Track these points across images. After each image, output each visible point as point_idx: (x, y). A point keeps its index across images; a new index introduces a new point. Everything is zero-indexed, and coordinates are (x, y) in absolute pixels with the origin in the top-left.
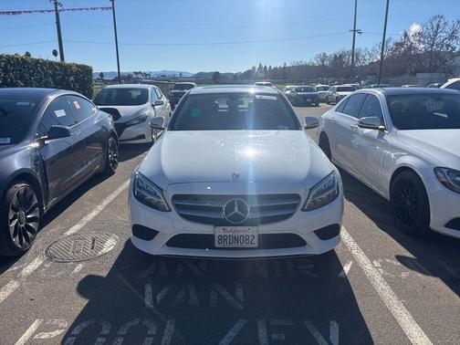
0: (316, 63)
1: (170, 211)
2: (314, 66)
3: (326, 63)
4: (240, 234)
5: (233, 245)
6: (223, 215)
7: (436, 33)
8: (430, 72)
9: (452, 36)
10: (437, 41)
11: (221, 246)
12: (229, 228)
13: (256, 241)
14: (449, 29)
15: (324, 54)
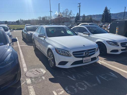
0: (38, 19)
1: (71, 56)
2: (37, 20)
3: (41, 19)
4: (88, 59)
5: (87, 62)
6: (84, 55)
7: (67, 13)
8: (66, 22)
9: (70, 14)
10: (67, 15)
11: (84, 62)
12: (86, 58)
13: (91, 60)
14: (69, 12)
15: (40, 17)
